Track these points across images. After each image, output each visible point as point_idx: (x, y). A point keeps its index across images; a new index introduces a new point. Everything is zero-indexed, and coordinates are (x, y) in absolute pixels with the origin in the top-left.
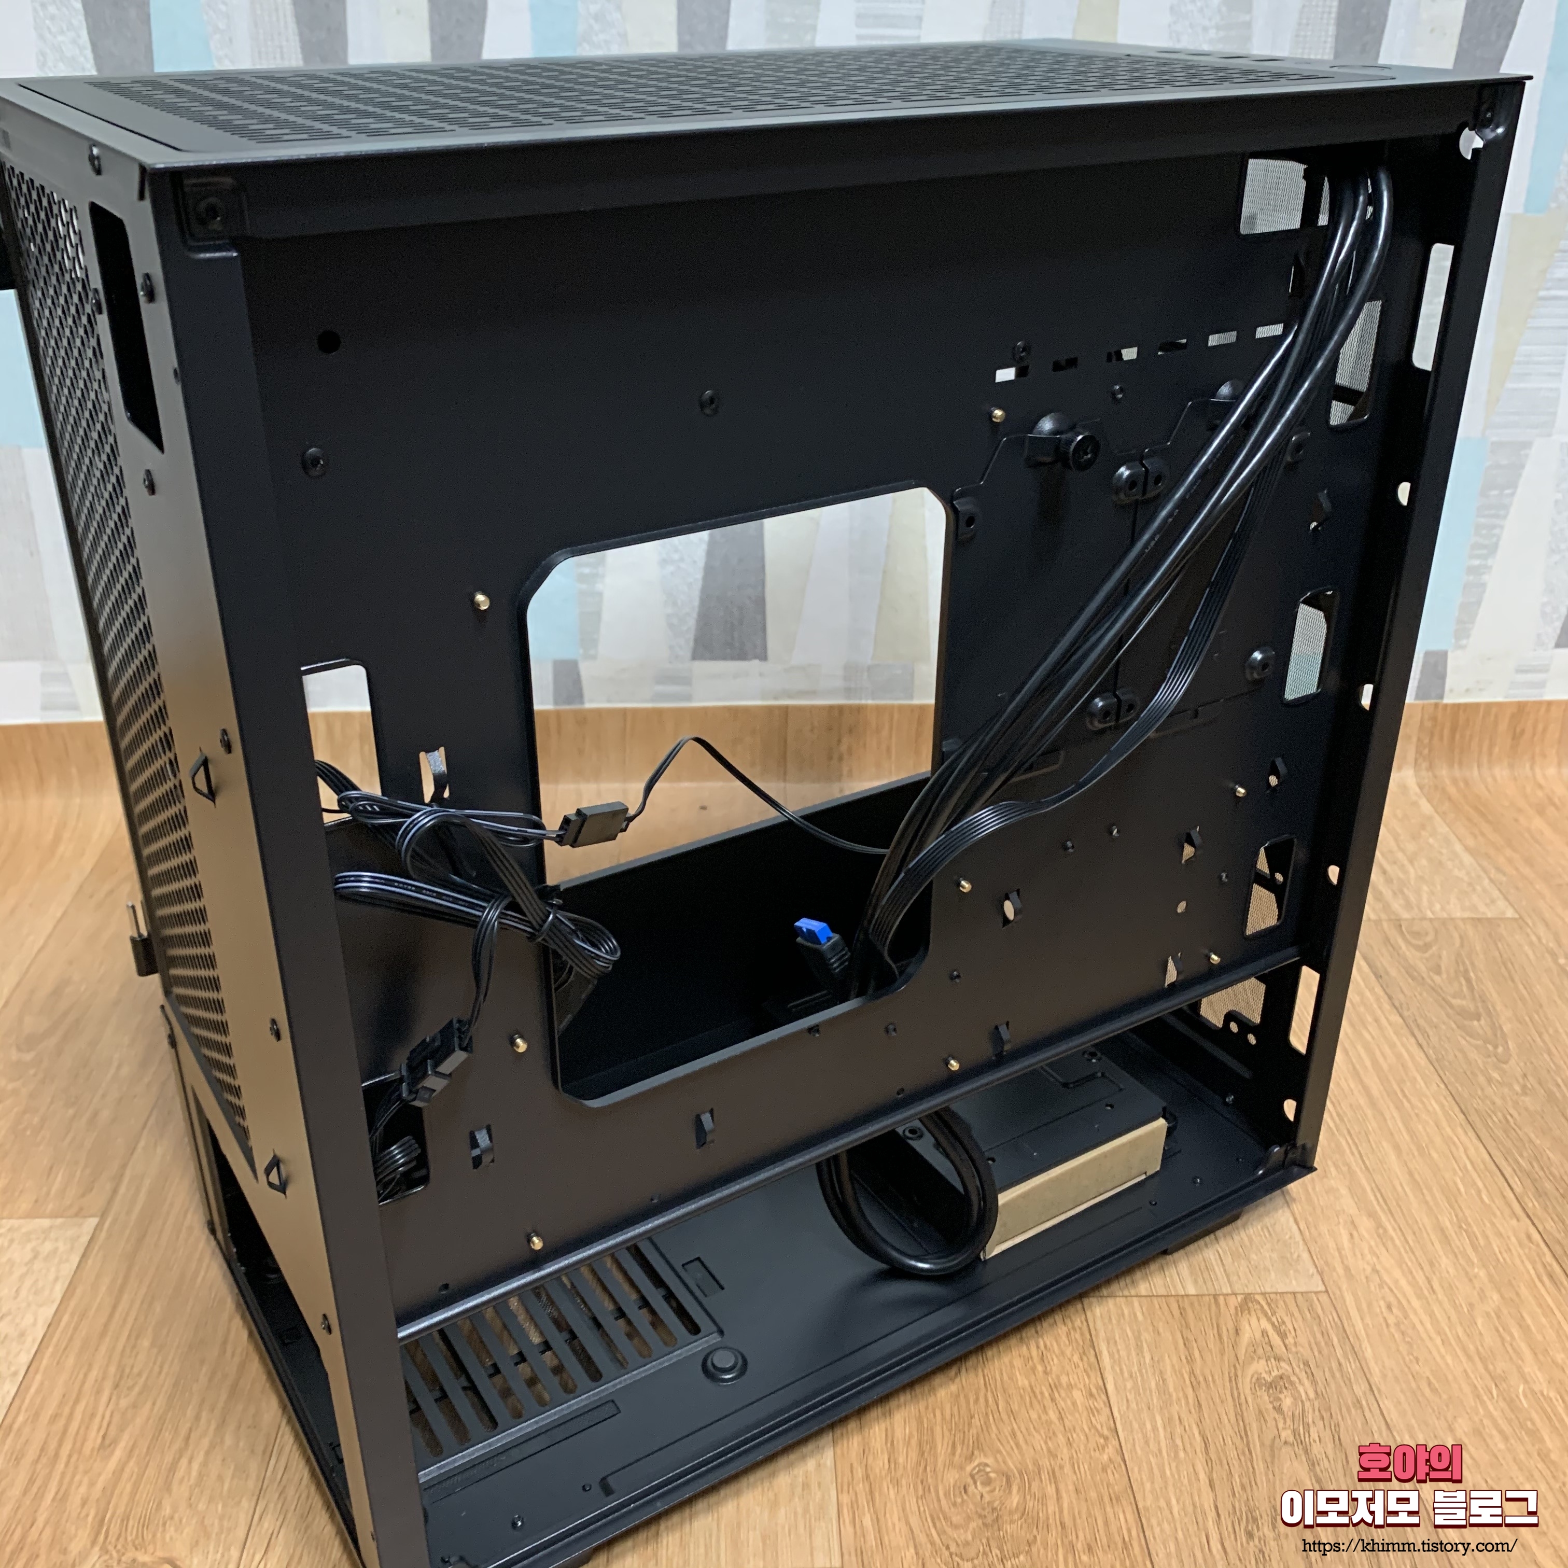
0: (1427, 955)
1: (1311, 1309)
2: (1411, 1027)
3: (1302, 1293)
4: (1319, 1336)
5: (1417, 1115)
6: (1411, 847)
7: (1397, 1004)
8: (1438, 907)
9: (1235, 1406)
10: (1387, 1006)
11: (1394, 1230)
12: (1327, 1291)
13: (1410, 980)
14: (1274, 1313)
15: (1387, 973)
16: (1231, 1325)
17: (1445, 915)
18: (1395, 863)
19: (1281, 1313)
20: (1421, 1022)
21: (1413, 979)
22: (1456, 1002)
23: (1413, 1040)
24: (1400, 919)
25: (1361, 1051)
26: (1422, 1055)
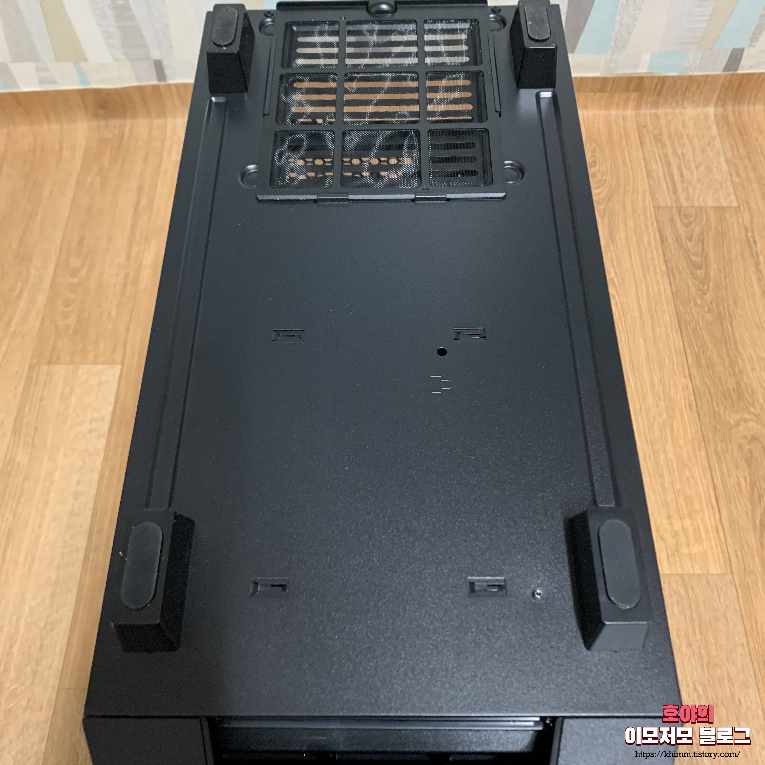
0: (688, 229)
2: (670, 273)
5: (658, 323)
6: (699, 158)
7: (666, 259)
8: (701, 199)
10: (662, 260)
13: (676, 244)
15: (667, 240)
17: (703, 204)
18: (689, 169)
20: (675, 270)
21: (678, 243)
22: (694, 258)
23: (668, 280)
24: (681, 207)
25: (644, 286)
26: (670, 289)
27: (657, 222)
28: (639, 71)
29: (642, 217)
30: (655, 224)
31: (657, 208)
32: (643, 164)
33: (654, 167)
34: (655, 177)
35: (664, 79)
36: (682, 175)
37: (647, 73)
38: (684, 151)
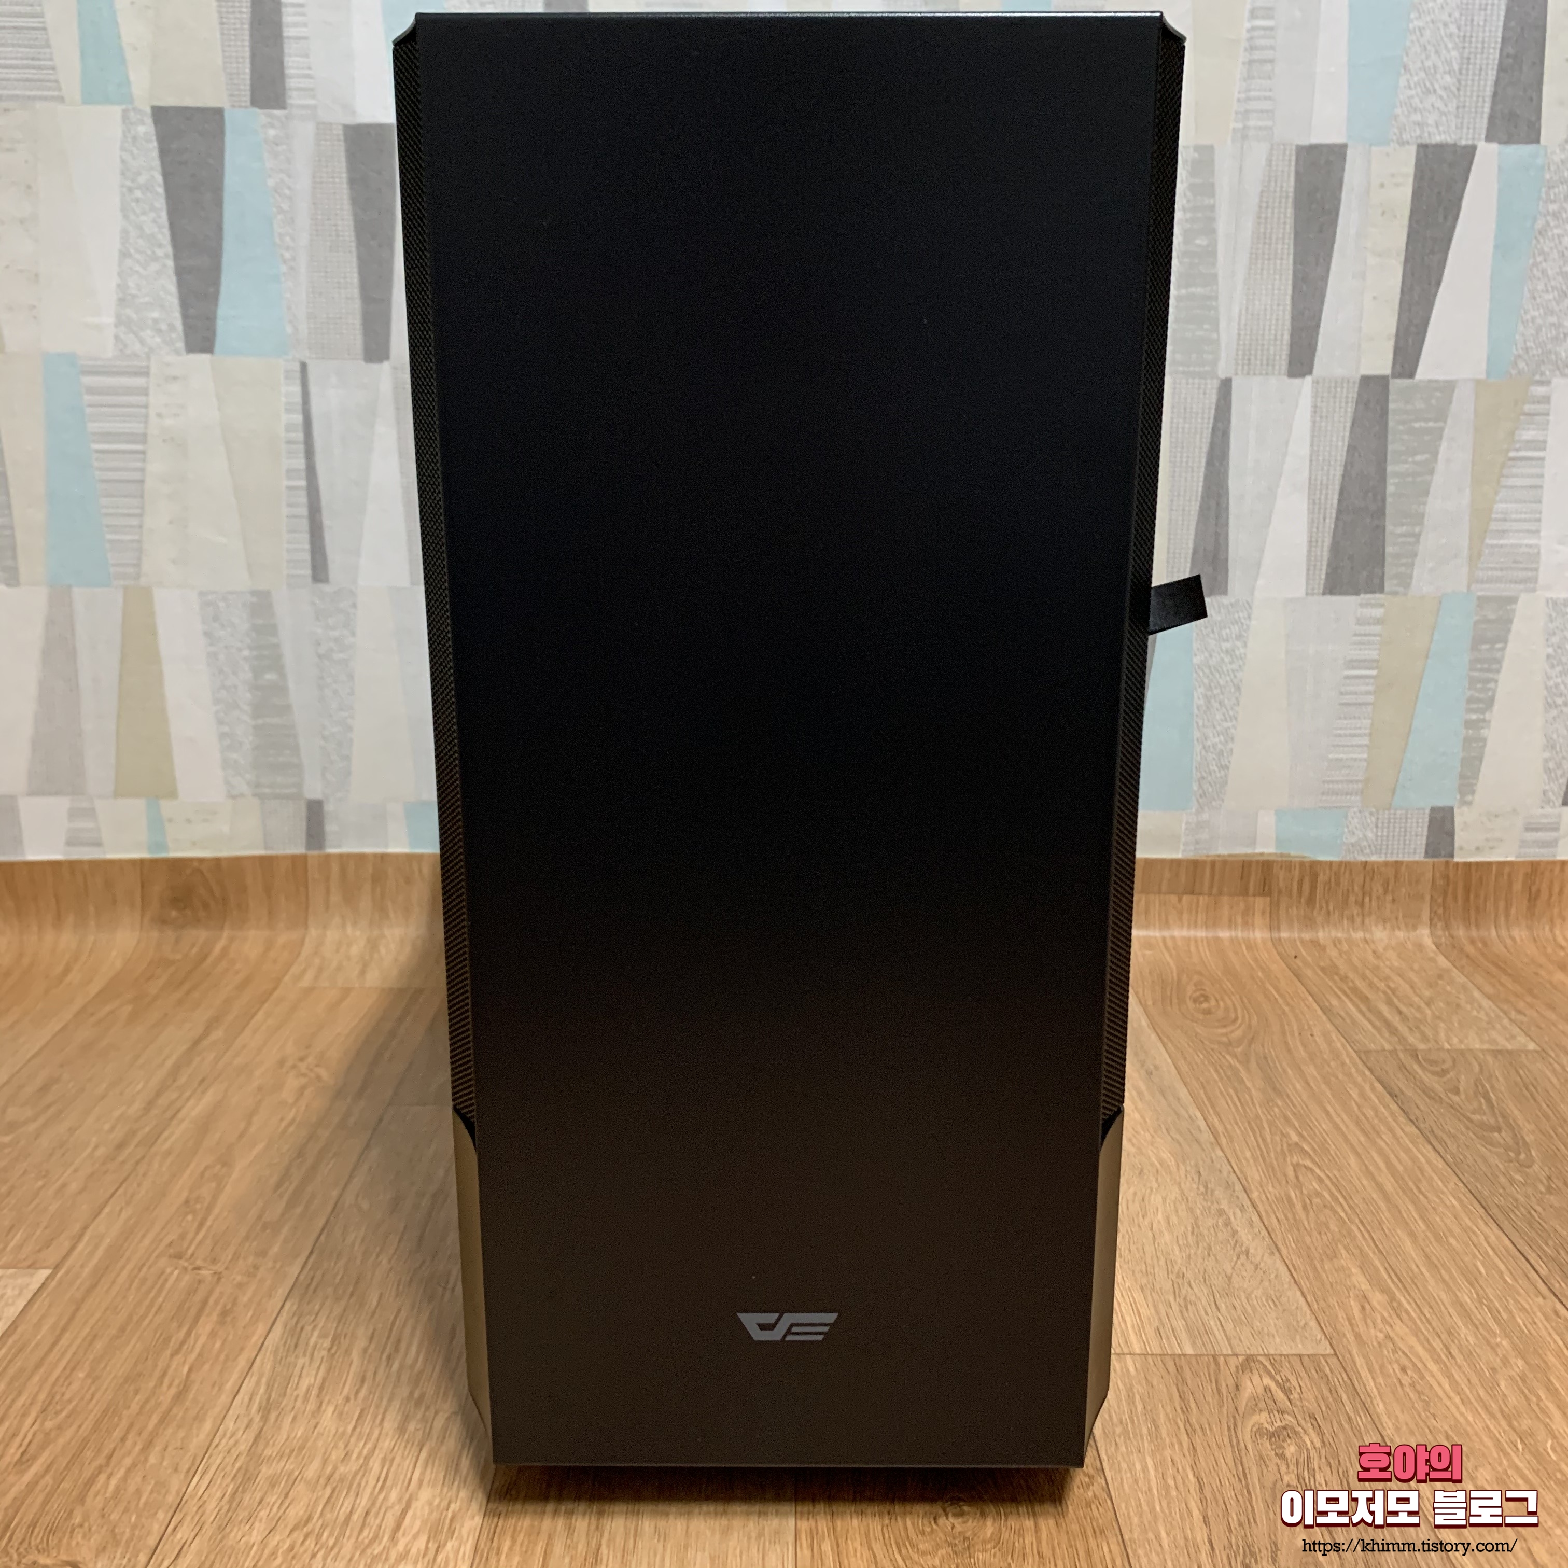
0: (1445, 1079)
1: (1319, 1369)
2: (1429, 1137)
3: (1308, 1356)
4: (1326, 1393)
5: (1434, 1208)
6: (1427, 993)
7: (1413, 1118)
8: (1455, 1040)
9: (1233, 1452)
10: (1402, 1119)
11: (1409, 1303)
12: (1336, 1354)
13: (1427, 1099)
14: (1278, 1372)
15: (1402, 1093)
16: (1231, 1383)
17: (1463, 1047)
18: (1412, 1005)
19: (1286, 1372)
20: (1437, 1131)
21: (1430, 1097)
22: (1475, 1117)
23: (1429, 1147)
24: (1416, 1050)
25: (1375, 1155)
26: (1440, 1159)
27: (1370, 1070)
28: (1258, 850)
29: (1333, 1064)
30: (1368, 1073)
31: (1364, 1054)
32: (1310, 998)
33: (1335, 1002)
34: (1342, 1013)
35: (1312, 869)
36: (1400, 1013)
37: (1276, 854)
38: (1392, 985)
